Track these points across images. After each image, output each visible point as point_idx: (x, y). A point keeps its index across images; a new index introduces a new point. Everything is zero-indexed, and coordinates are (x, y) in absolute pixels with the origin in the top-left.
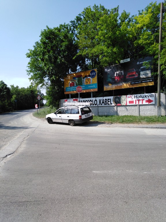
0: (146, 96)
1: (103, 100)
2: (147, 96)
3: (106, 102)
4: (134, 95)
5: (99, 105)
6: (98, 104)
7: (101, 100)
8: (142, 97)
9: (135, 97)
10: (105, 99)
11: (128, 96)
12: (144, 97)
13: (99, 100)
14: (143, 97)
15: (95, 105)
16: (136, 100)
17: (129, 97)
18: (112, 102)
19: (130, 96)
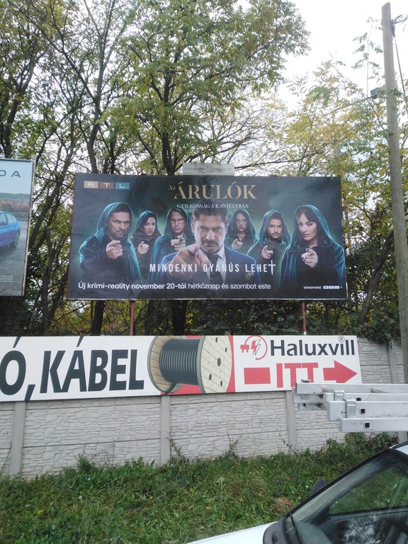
3: (101, 370)
4: (268, 338)
9: (273, 348)
16: (279, 367)
18: (142, 374)
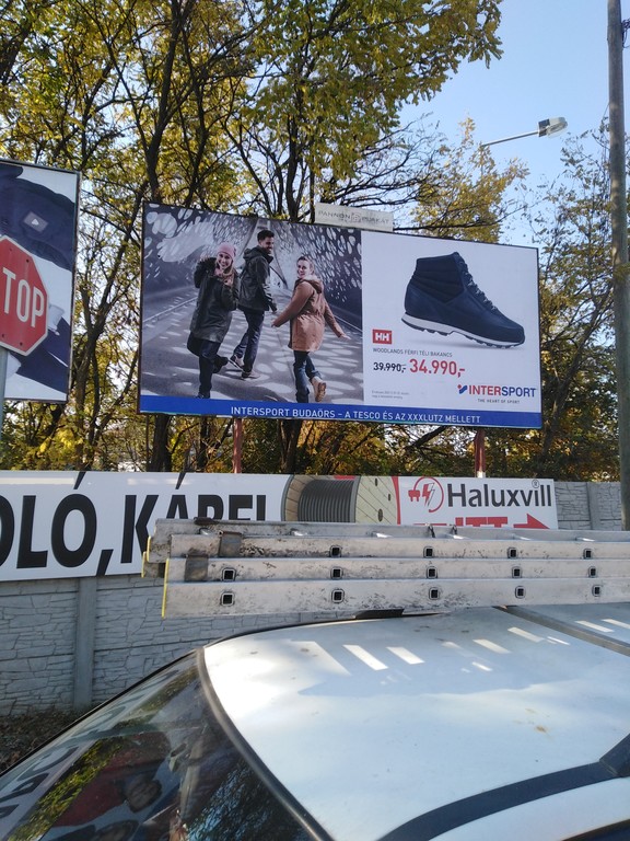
0: (513, 496)
1: (178, 502)
2: (519, 497)
5: (127, 557)
6: (106, 555)
7: (151, 501)
8: (495, 504)
10: (205, 501)
11: (407, 483)
12: (502, 503)
13: (131, 501)
14: (498, 500)
15: (54, 569)
17: (413, 494)
19: (420, 488)
